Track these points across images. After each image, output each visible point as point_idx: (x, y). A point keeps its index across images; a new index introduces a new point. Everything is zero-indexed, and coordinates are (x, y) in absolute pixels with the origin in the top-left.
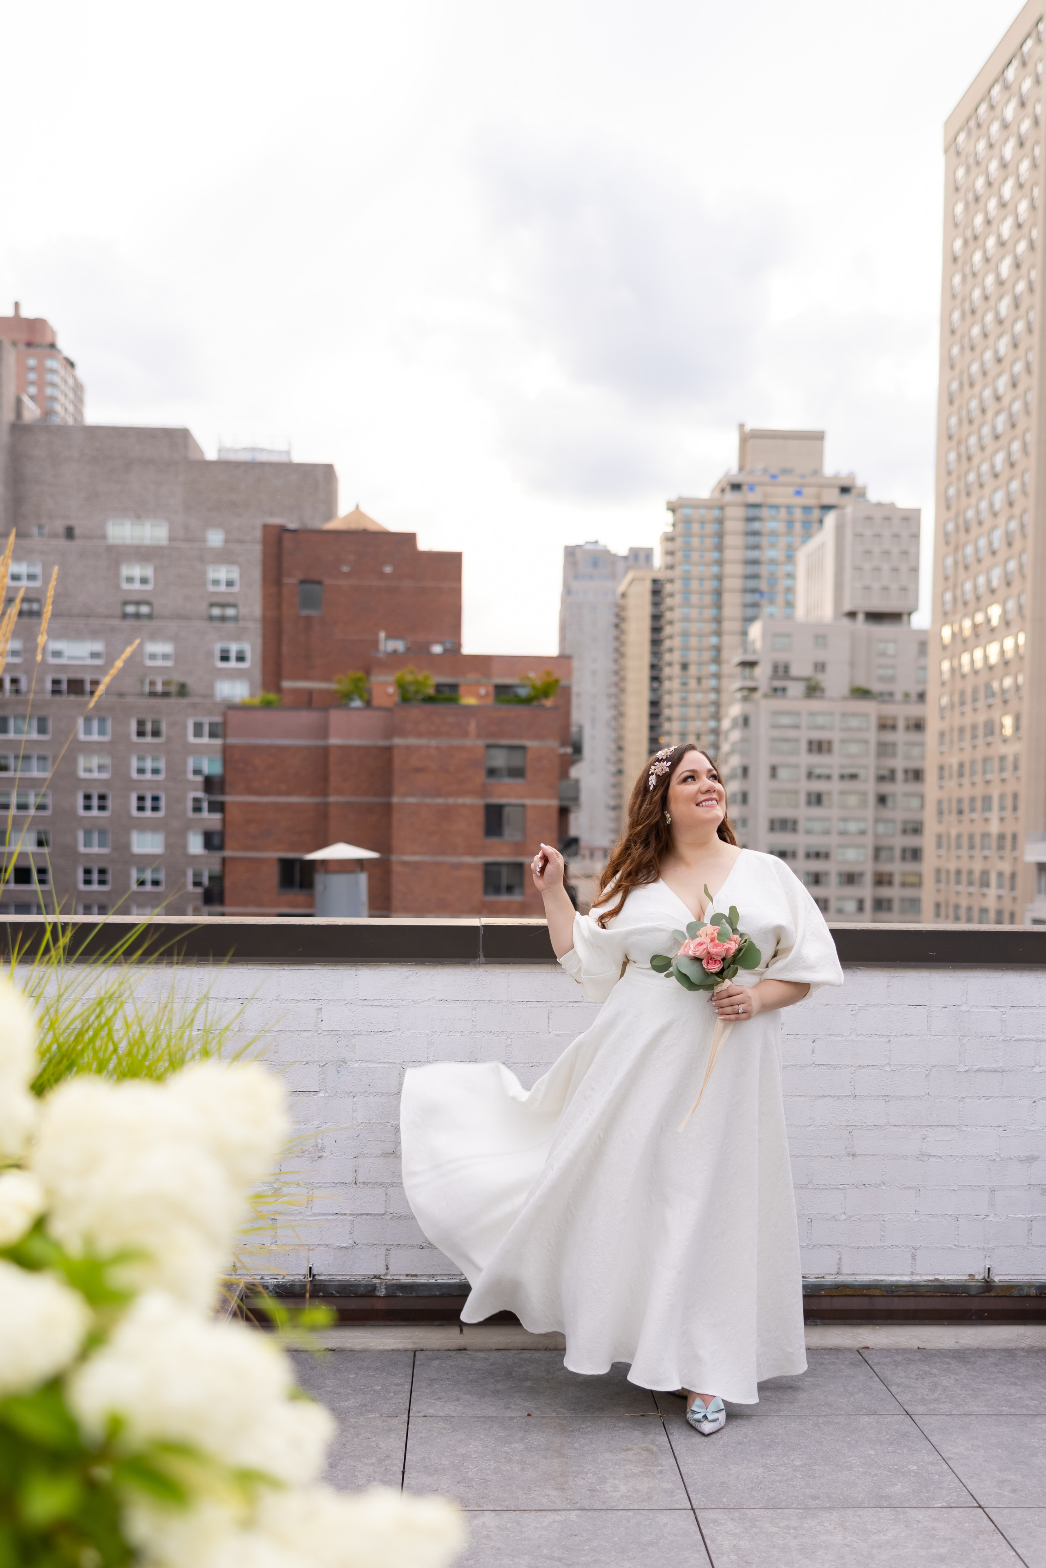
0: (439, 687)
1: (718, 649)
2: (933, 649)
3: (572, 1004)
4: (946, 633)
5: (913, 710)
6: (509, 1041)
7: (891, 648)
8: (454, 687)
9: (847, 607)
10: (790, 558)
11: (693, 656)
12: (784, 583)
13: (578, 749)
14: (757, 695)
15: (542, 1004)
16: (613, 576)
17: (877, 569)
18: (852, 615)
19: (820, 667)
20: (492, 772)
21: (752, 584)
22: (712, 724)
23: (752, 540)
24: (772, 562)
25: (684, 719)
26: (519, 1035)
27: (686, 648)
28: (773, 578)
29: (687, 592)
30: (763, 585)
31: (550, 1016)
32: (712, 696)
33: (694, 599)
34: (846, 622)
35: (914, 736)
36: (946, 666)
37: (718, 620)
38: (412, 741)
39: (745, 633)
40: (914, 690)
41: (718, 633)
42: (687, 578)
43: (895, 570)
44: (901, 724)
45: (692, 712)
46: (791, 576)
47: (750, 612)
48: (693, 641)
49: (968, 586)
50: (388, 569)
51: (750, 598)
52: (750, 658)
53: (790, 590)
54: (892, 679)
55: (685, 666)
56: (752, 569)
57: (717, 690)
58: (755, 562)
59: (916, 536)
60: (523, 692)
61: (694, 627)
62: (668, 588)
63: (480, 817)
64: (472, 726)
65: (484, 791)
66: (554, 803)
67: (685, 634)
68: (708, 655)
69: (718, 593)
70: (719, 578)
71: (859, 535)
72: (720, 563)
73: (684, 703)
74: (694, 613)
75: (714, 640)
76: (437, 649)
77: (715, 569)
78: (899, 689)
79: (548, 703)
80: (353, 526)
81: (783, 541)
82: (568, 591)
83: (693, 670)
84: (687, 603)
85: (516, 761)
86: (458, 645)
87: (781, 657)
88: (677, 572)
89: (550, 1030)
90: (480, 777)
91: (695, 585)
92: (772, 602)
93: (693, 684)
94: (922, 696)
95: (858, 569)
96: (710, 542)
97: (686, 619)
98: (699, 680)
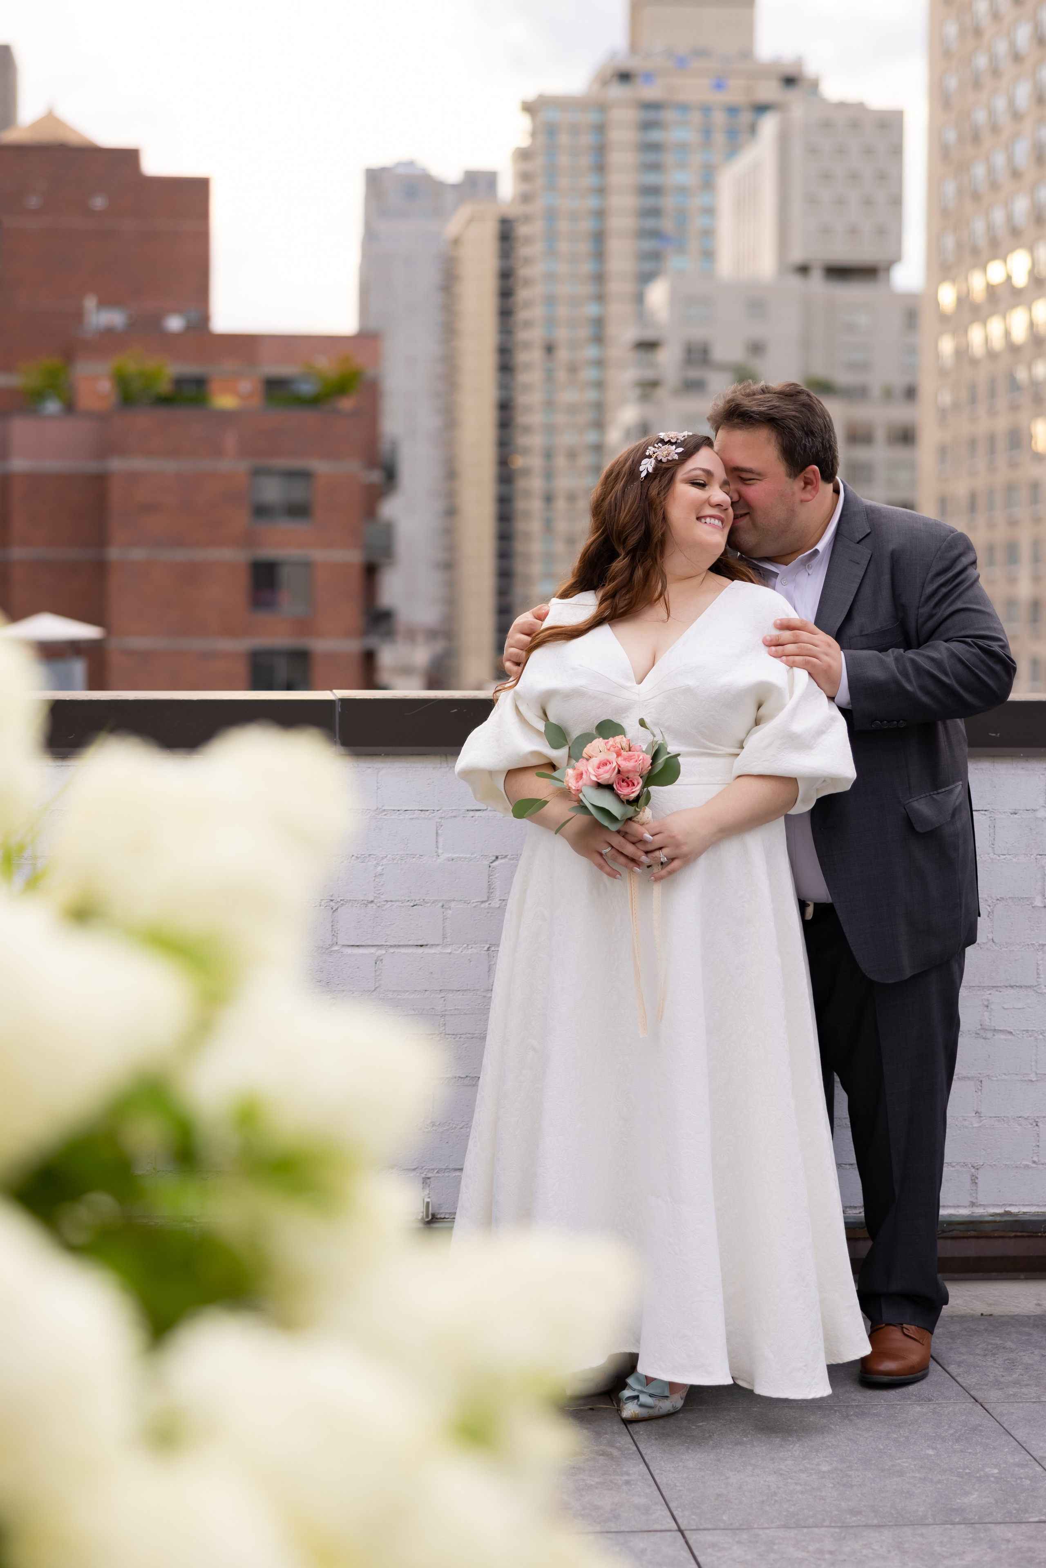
0: (180, 382)
1: (599, 324)
2: (927, 321)
3: (471, 813)
4: (947, 296)
5: (899, 413)
6: (380, 868)
7: (863, 320)
8: (200, 383)
9: (797, 256)
10: (708, 184)
11: (562, 334)
12: (698, 222)
13: (390, 474)
14: (662, 393)
15: (427, 813)
16: (439, 212)
17: (840, 202)
18: (803, 270)
19: (757, 348)
20: (261, 511)
21: (650, 223)
22: (591, 437)
23: (651, 157)
24: (682, 190)
25: (550, 429)
26: (394, 859)
27: (551, 322)
28: (682, 216)
29: (551, 236)
30: (667, 225)
31: (440, 832)
32: (591, 395)
33: (564, 247)
34: (795, 282)
35: (900, 453)
36: (947, 345)
37: (600, 278)
38: (137, 464)
39: (639, 298)
40: (899, 381)
41: (600, 298)
42: (551, 215)
43: (868, 202)
44: (880, 434)
45: (561, 418)
46: (710, 211)
47: (648, 266)
48: (562, 311)
49: (979, 226)
50: (99, 202)
51: (649, 245)
52: (649, 334)
53: (709, 233)
54: (863, 367)
55: (550, 349)
56: (650, 201)
57: (600, 385)
58: (653, 191)
59: (897, 151)
60: (306, 388)
61: (564, 289)
62: (522, 230)
63: (243, 581)
64: (230, 440)
65: (248, 540)
66: (353, 557)
67: (550, 300)
68: (585, 332)
69: (599, 238)
70: (600, 214)
71: (812, 150)
72: (601, 191)
73: (549, 405)
74: (562, 268)
75: (592, 310)
76: (175, 323)
77: (592, 202)
78: (876, 380)
79: (347, 404)
80: (46, 136)
81: (696, 159)
82: (370, 236)
83: (563, 355)
84: (551, 252)
85: (297, 492)
86: (204, 318)
87: (698, 334)
88: (538, 206)
89: (440, 851)
90: (242, 519)
91: (563, 226)
92: (681, 249)
93: (562, 375)
94: (911, 393)
95: (812, 201)
96: (586, 160)
97: (551, 277)
98: (573, 369)
